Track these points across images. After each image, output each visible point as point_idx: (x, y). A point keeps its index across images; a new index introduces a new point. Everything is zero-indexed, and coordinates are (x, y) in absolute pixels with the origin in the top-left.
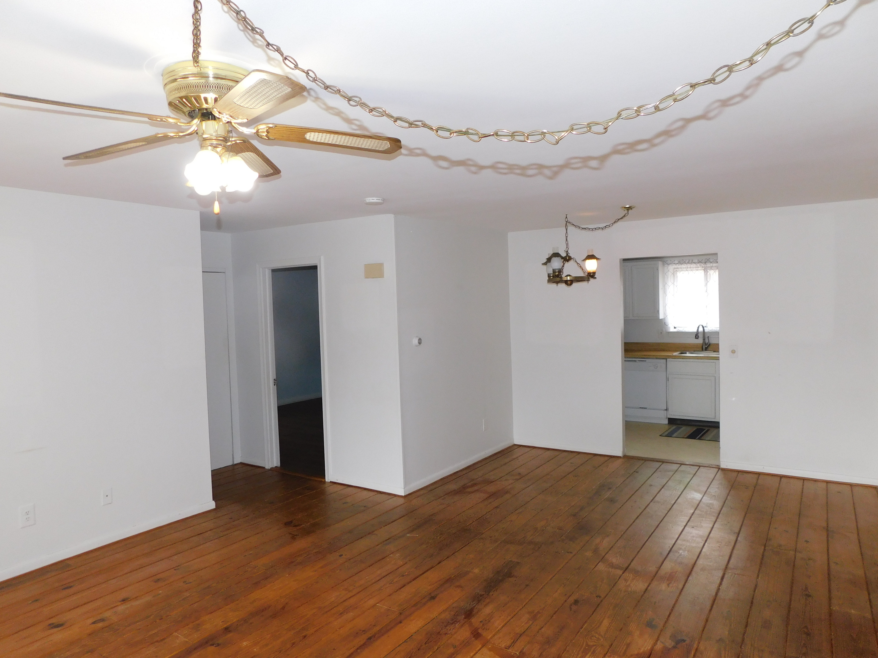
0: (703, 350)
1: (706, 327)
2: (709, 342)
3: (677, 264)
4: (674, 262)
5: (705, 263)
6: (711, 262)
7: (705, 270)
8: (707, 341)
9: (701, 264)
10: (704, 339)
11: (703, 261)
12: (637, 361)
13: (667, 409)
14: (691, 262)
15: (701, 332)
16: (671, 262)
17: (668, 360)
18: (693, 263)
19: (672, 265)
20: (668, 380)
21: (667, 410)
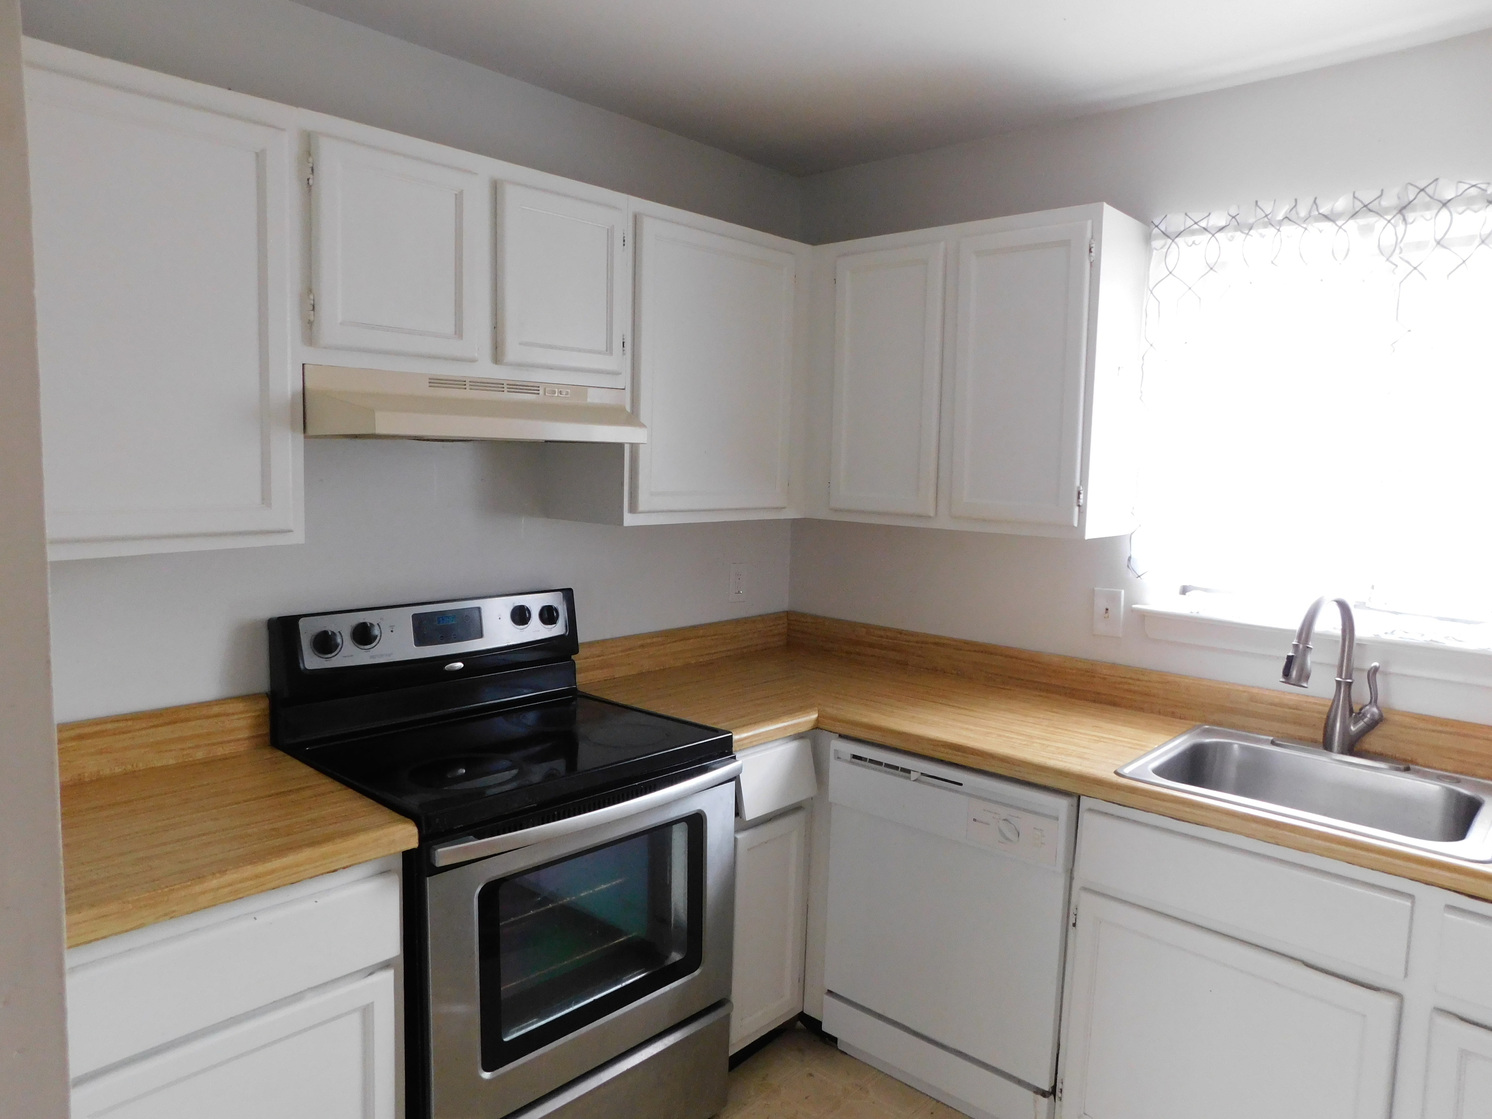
0: (1327, 745)
1: (1362, 605)
2: (1374, 701)
3: (1221, 229)
4: (1203, 224)
5: (1402, 210)
6: (1445, 204)
7: (1395, 258)
8: (1361, 693)
9: (1372, 219)
10: (1345, 687)
11: (1385, 203)
12: (914, 776)
13: (1054, 1088)
14: (1303, 213)
15: (1326, 638)
16: (1189, 222)
17: (1085, 802)
18: (1317, 220)
19: (1190, 239)
20: (1074, 925)
21: (1053, 1092)
